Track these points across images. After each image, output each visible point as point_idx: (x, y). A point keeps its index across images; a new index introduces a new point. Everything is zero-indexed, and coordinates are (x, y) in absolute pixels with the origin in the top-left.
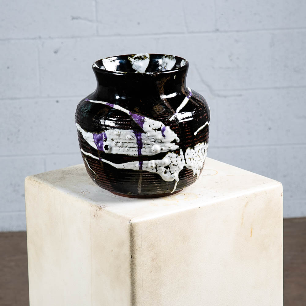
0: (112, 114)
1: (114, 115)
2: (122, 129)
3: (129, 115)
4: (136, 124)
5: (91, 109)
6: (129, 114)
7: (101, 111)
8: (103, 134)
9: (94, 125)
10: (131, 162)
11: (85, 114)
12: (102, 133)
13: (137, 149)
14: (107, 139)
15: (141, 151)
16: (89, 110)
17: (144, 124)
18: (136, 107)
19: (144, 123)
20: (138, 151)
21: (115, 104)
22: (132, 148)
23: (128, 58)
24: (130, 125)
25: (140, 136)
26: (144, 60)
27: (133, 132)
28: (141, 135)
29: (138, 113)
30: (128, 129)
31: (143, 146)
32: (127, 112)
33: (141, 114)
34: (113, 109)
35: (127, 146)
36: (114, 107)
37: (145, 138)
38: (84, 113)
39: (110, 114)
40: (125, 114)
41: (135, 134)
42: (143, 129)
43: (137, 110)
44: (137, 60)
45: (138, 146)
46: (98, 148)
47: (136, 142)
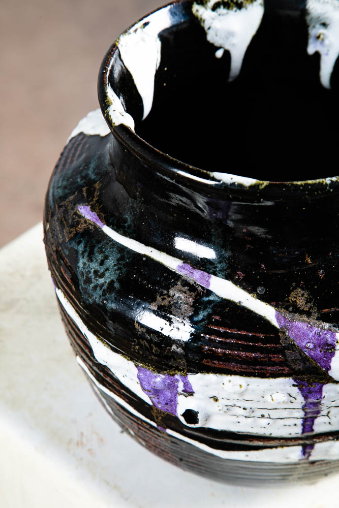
0: (209, 317)
1: (217, 323)
2: (255, 376)
3: (274, 327)
4: (305, 359)
5: (119, 280)
6: (275, 322)
7: (163, 299)
8: (177, 381)
9: (139, 344)
10: (274, 450)
11: (99, 292)
12: (173, 375)
13: (300, 422)
14: (194, 395)
15: (313, 424)
16: (112, 282)
17: (333, 359)
18: (295, 288)
19: (333, 354)
20: (303, 425)
21: (215, 274)
22: (281, 419)
23: (194, 10)
24: (284, 363)
25: (316, 392)
26: (243, 10)
27: (294, 385)
28: (320, 391)
29: (309, 314)
30: (274, 375)
31: (324, 412)
32: (267, 311)
33: (318, 319)
34: (211, 298)
35: (266, 416)
36: (211, 288)
37: (332, 394)
38: (95, 288)
39: (201, 317)
40: (262, 322)
41: (300, 389)
42: (331, 373)
43: (301, 302)
44: (222, 10)
45: (305, 415)
46: (152, 402)
47: (300, 406)
